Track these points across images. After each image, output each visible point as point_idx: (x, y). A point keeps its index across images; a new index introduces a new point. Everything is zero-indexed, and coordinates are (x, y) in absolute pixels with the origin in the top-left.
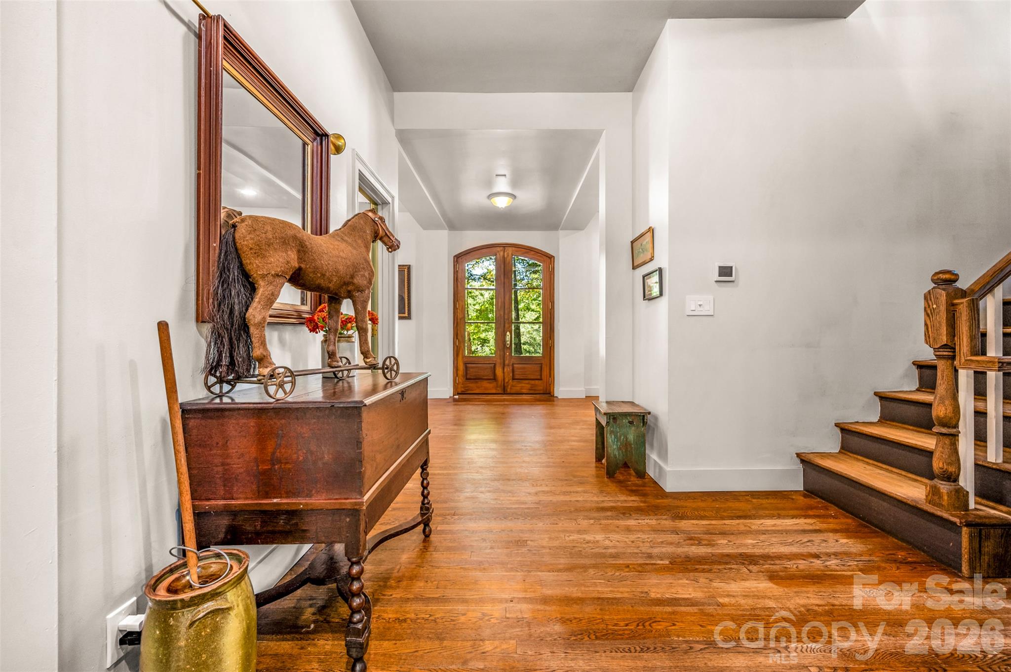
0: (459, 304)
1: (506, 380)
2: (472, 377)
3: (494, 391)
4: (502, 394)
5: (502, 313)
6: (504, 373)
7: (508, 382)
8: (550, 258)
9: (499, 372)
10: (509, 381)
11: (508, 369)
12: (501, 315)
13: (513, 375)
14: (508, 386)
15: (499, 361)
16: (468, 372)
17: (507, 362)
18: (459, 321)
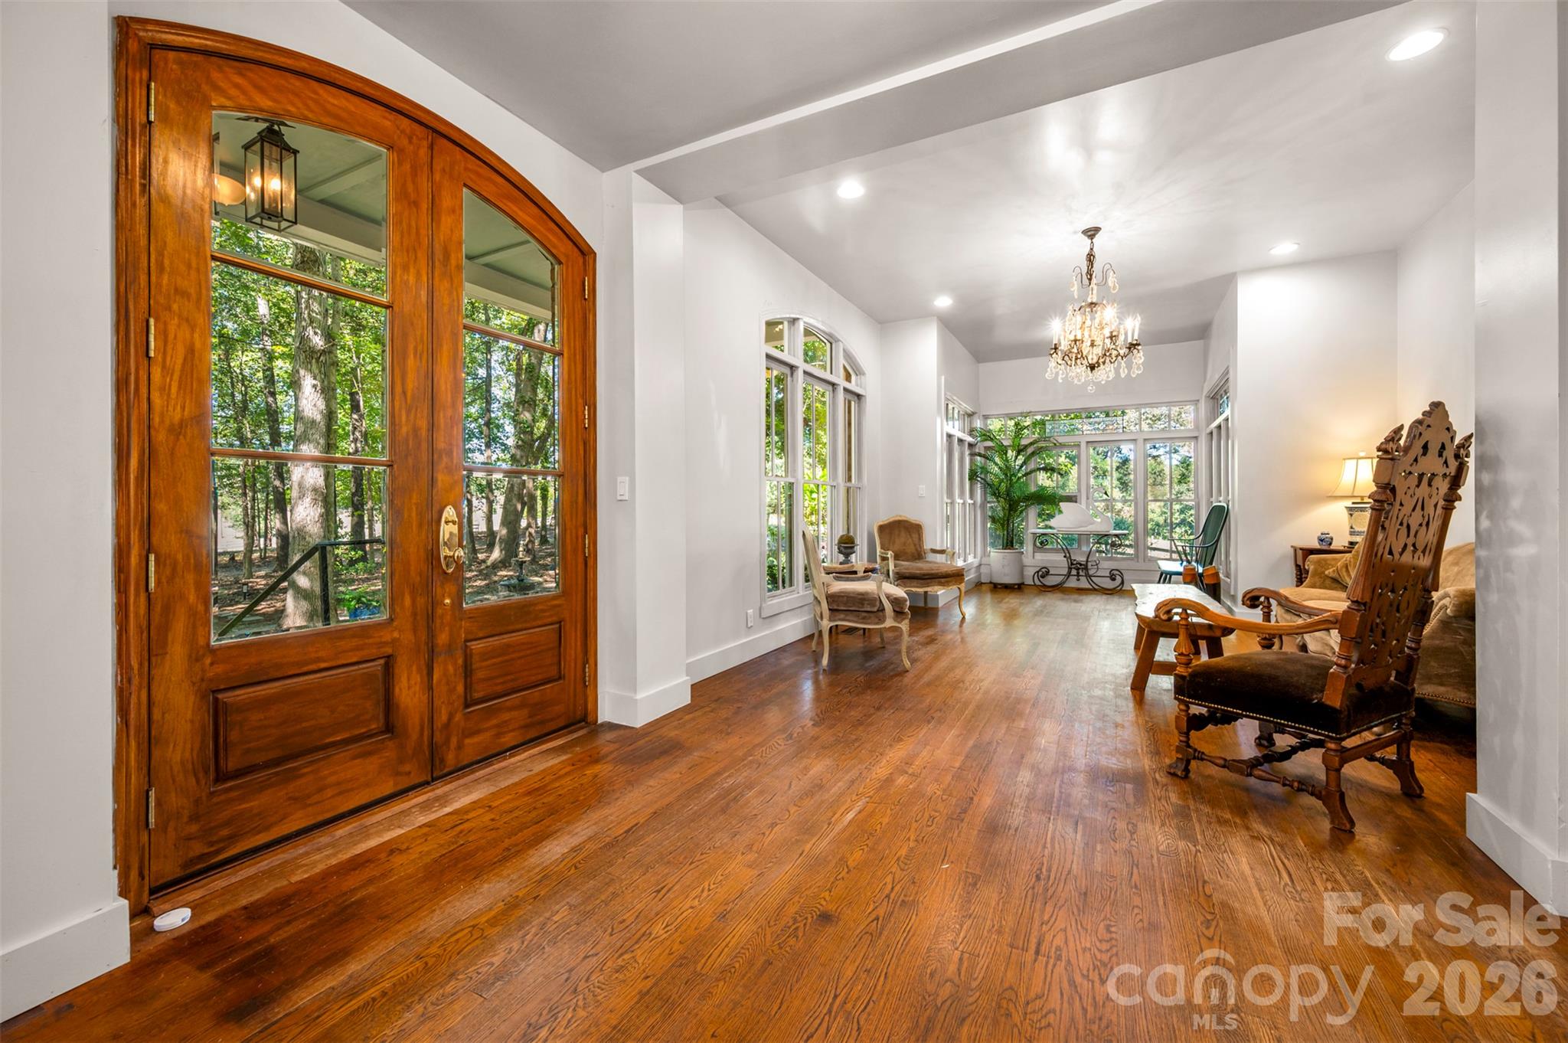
0: (163, 334)
1: (443, 717)
2: (260, 758)
3: (388, 788)
4: (427, 783)
5: (423, 424)
6: (431, 688)
7: (447, 726)
8: (583, 253)
9: (409, 691)
10: (451, 717)
11: (446, 670)
12: (416, 430)
13: (468, 687)
14: (447, 741)
15: (408, 637)
16: (234, 736)
17: (443, 638)
18: (161, 436)
